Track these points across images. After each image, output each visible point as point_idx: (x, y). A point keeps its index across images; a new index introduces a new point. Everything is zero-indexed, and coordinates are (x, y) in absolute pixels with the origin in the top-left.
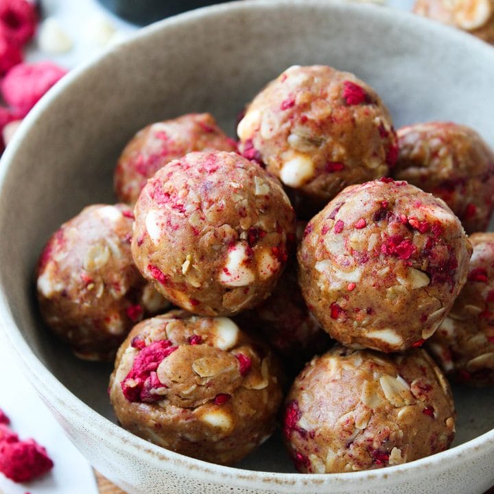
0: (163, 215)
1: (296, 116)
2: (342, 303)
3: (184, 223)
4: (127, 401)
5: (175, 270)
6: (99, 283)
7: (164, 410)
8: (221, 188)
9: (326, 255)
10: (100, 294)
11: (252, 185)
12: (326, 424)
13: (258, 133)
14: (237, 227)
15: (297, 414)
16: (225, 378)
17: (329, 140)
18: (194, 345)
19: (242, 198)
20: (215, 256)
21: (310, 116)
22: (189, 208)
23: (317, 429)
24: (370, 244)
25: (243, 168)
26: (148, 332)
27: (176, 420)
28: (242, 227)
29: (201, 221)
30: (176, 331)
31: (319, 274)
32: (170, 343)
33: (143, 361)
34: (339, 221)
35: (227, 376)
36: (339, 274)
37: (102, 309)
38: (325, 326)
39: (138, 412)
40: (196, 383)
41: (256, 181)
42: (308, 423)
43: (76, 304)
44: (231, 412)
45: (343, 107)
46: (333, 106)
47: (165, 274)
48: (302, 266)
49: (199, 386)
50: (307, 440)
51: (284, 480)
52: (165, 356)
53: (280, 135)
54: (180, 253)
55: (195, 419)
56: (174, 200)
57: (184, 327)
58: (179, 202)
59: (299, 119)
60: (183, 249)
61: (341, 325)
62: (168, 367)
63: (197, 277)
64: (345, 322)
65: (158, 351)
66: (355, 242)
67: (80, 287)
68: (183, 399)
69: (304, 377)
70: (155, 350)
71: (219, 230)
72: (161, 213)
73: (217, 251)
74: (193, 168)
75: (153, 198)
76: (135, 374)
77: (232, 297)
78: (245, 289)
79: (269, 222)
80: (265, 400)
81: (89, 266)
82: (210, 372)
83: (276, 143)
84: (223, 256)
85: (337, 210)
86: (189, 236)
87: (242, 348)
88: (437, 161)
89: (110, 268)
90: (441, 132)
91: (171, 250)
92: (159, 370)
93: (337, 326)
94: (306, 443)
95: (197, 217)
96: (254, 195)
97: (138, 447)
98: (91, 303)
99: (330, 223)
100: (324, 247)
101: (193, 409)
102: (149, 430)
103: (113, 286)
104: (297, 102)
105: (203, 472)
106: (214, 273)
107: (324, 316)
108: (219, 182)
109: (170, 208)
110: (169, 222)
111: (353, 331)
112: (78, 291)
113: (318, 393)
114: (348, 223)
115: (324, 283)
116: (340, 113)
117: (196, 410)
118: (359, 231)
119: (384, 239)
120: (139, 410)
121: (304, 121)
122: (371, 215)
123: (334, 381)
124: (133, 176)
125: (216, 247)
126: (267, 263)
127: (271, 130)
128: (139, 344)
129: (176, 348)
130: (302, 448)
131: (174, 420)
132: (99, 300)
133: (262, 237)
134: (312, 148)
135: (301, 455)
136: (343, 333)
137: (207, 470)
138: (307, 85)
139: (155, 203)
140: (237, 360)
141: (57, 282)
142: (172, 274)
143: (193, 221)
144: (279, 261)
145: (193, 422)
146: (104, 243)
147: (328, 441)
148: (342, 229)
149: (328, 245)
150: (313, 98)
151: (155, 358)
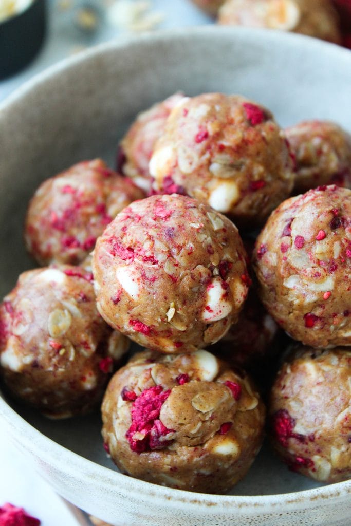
0: (134, 270)
1: (213, 146)
2: (318, 312)
3: (161, 273)
4: (135, 454)
5: (160, 320)
6: (69, 346)
7: (175, 452)
8: (184, 231)
9: (292, 270)
10: (72, 357)
11: (208, 221)
12: (324, 426)
13: (176, 169)
14: (209, 265)
15: (290, 422)
16: (224, 408)
17: (248, 161)
18: (185, 384)
19: (206, 236)
20: (196, 297)
21: (225, 143)
22: (160, 258)
23: (316, 432)
24: (335, 252)
25: (194, 207)
26: (134, 382)
27: (189, 460)
28: (214, 264)
29: (176, 267)
30: (163, 375)
31: (289, 289)
32: (161, 388)
33: (142, 412)
34: (297, 237)
35: (225, 406)
36: (313, 287)
37: (77, 370)
38: (298, 335)
39: (149, 461)
40: (201, 420)
41: (210, 217)
42: (305, 429)
43: (50, 371)
44: (236, 438)
45: (251, 128)
46: (242, 129)
47: (148, 325)
48: (266, 285)
49: (204, 422)
50: (307, 444)
51: (329, 494)
52: (163, 402)
53: (201, 167)
54: (163, 303)
55: (208, 454)
56: (141, 253)
57: (167, 369)
58: (148, 254)
59: (217, 148)
60: (166, 298)
61: (318, 332)
62: (171, 412)
63: (182, 321)
64: (322, 328)
65: (153, 399)
66: (321, 254)
67: (51, 355)
68: (192, 439)
69: (284, 386)
70: (150, 399)
71: (195, 272)
72: (132, 268)
73: (197, 292)
74: (146, 218)
75: (114, 255)
76: (138, 427)
77: (214, 331)
78: (224, 321)
79: (233, 252)
80: (258, 417)
81: (55, 333)
82: (209, 406)
83: (199, 175)
84: (203, 296)
85: (289, 226)
86: (169, 285)
87: (225, 374)
88: (323, 158)
89: (76, 329)
90: (319, 130)
91: (152, 303)
92: (161, 417)
93: (313, 333)
94: (305, 447)
95: (171, 265)
96: (213, 230)
97: (183, 500)
98: (65, 368)
99: (286, 240)
100: (288, 264)
101: (202, 445)
102: (164, 475)
103: (82, 346)
104: (211, 133)
105: (253, 507)
106: (198, 313)
107: (297, 327)
108: (180, 226)
109: (141, 263)
110: (144, 276)
111: (331, 335)
112: (50, 359)
113: (306, 398)
114: (308, 237)
115: (298, 297)
116: (251, 135)
117: (206, 446)
118: (321, 242)
119: (346, 245)
120: (151, 459)
121: (222, 148)
122: (328, 224)
123: (318, 384)
124: (49, 234)
125: (195, 289)
126: (240, 290)
127: (191, 164)
128: (130, 396)
129: (169, 392)
130: (302, 452)
131: (188, 460)
132: (72, 363)
133: (230, 269)
134: (234, 173)
135: (302, 458)
136: (319, 339)
137: (256, 505)
138: (212, 115)
139: (119, 259)
140: (228, 388)
141: (25, 355)
142: (157, 324)
143: (168, 269)
144: (247, 287)
145: (207, 457)
146: (62, 307)
147: (329, 441)
148: (303, 244)
149: (293, 263)
150: (223, 126)
151: (153, 405)
